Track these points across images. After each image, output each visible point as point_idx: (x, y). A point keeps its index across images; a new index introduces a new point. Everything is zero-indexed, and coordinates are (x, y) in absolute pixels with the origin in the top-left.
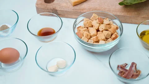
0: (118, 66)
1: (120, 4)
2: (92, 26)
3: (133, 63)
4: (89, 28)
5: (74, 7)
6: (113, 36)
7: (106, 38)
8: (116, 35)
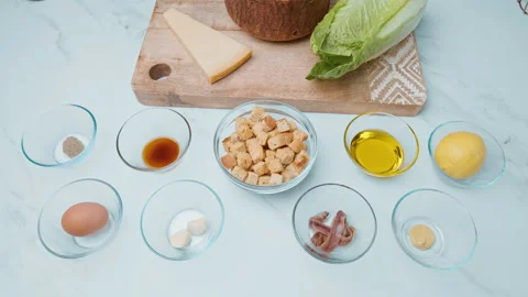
0: (311, 223)
1: (308, 78)
2: (254, 136)
3: (340, 214)
4: (248, 142)
5: (215, 85)
6: (299, 159)
7: (283, 165)
8: (304, 157)
